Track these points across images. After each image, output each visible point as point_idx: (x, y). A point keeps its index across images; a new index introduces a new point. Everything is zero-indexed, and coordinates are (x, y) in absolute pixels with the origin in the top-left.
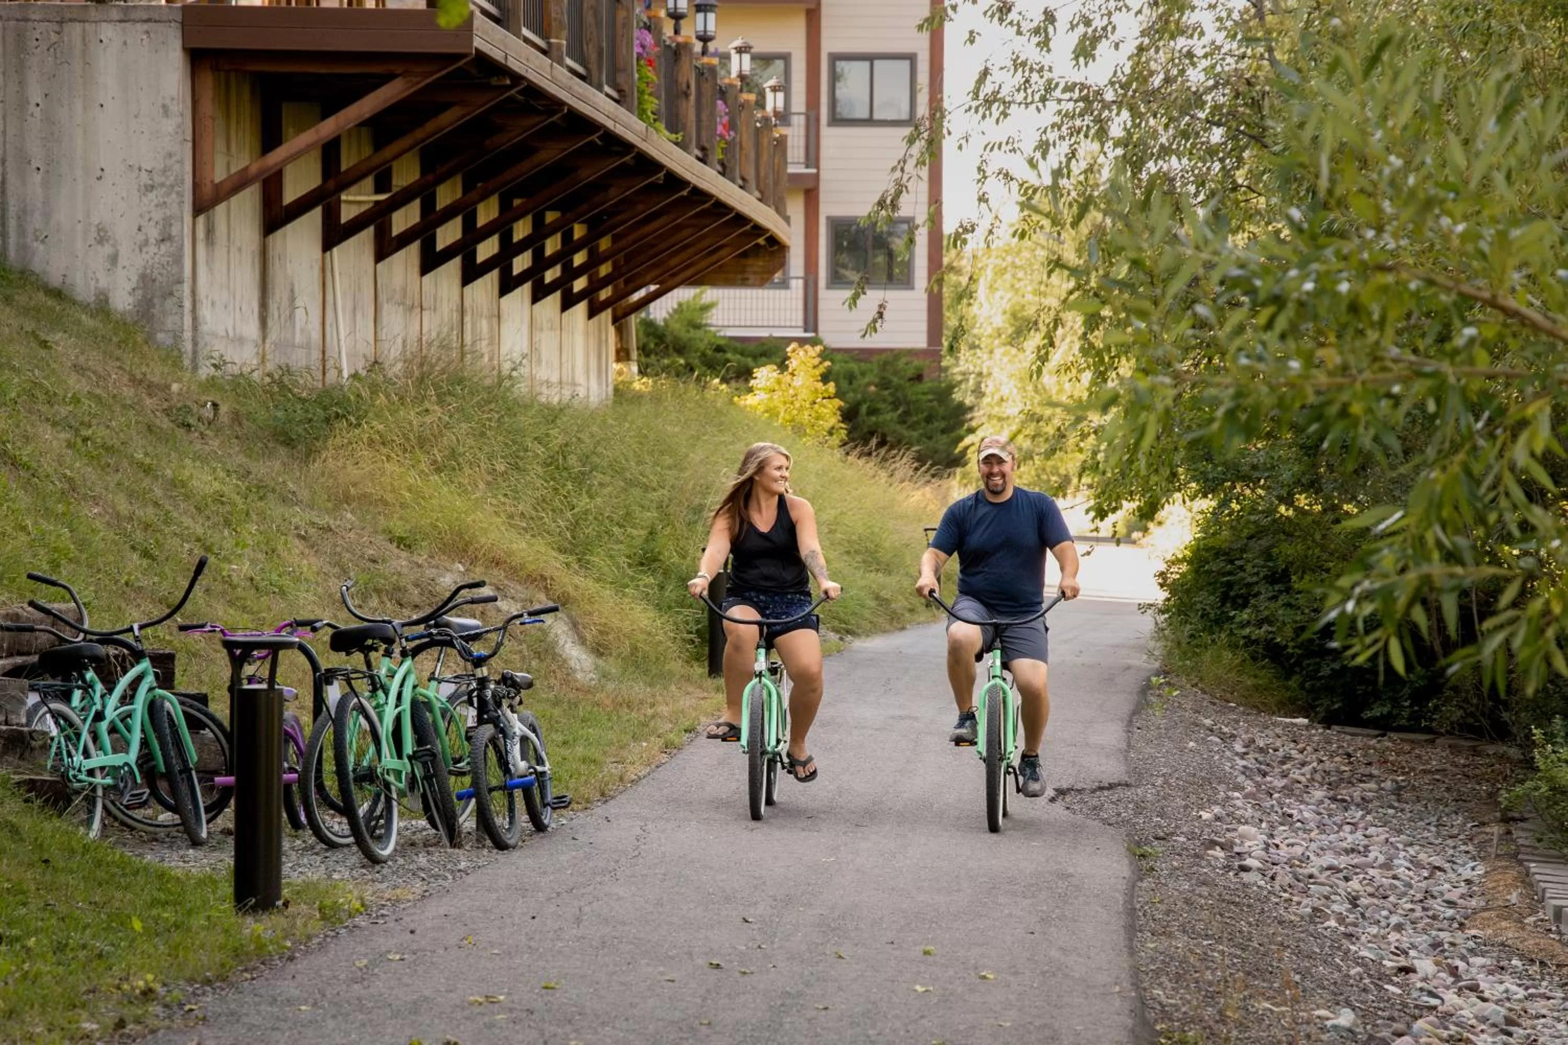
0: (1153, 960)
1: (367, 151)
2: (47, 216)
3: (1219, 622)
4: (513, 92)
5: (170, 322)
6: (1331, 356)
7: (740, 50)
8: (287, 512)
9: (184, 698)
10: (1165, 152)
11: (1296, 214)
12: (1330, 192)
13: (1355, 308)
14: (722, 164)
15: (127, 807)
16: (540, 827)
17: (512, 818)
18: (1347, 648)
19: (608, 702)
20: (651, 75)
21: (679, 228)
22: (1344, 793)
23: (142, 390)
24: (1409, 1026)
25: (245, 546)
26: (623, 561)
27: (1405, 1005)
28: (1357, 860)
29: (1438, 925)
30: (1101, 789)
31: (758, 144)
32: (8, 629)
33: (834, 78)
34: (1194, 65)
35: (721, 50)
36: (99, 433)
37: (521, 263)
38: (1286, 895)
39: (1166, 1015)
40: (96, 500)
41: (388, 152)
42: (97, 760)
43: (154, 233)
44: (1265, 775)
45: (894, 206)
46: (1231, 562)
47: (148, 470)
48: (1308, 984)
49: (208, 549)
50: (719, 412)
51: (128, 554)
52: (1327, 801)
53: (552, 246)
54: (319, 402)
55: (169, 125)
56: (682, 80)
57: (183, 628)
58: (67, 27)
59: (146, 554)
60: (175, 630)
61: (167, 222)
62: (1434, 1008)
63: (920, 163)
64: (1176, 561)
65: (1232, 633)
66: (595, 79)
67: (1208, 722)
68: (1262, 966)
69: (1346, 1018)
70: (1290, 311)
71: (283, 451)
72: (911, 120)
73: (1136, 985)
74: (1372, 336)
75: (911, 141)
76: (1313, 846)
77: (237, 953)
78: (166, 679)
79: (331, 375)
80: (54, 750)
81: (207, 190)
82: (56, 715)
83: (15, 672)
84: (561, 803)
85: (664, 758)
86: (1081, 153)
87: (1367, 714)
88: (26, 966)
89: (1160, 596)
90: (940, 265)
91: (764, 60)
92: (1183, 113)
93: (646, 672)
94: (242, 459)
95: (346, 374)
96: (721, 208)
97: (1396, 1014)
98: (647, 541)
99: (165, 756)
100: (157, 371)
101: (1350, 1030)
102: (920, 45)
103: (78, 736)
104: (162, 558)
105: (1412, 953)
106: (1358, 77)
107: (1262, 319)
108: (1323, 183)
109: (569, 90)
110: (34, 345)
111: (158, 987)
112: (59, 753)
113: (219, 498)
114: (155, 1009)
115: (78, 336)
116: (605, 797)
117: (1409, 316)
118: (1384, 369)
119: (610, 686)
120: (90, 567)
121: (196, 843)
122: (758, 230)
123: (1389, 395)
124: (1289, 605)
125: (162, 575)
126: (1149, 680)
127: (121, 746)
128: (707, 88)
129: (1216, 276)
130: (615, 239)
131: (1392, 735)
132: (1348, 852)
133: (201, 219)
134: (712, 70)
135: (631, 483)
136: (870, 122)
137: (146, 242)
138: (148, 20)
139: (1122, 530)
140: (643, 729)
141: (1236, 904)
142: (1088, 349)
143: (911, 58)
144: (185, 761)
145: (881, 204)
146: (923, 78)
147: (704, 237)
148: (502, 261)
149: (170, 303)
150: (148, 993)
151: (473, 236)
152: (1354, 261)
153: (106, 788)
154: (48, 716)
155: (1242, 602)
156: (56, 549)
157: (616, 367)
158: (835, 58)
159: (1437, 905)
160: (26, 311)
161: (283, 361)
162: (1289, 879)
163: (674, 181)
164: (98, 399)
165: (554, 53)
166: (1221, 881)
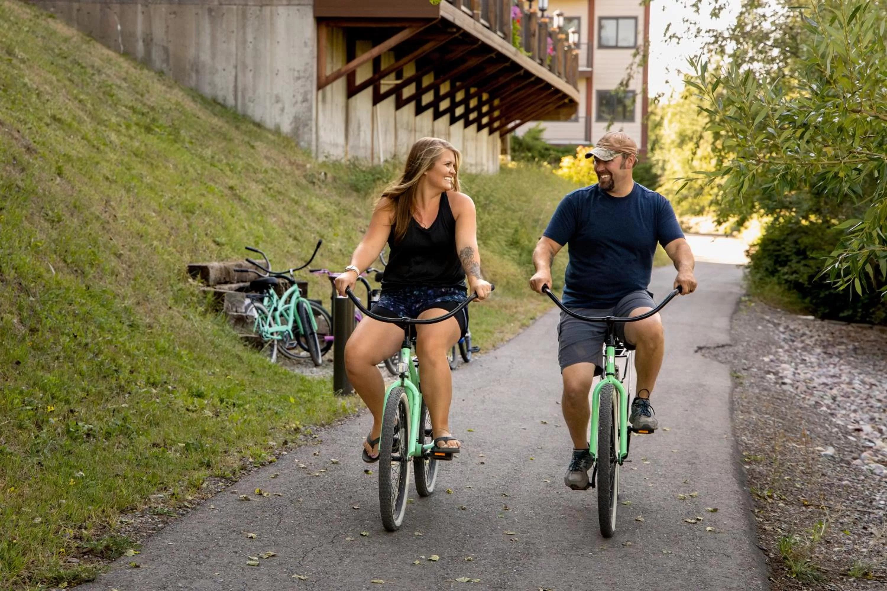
0: (742, 424)
1: (393, 61)
2: (254, 91)
3: (773, 273)
4: (457, 35)
5: (306, 137)
6: (830, 151)
7: (558, 15)
8: (356, 220)
9: (312, 302)
10: (752, 59)
11: (814, 87)
12: (831, 77)
13: (841, 129)
14: (549, 66)
15: (288, 349)
16: (466, 360)
17: (454, 356)
18: (835, 283)
19: (496, 306)
20: (518, 26)
21: (529, 95)
22: (830, 350)
23: (294, 167)
24: (859, 455)
25: (338, 235)
26: (503, 243)
27: (857, 446)
28: (836, 380)
29: (873, 410)
30: (718, 347)
31: (566, 58)
32: (237, 271)
33: (601, 27)
34: (766, 20)
35: (550, 15)
36: (276, 186)
37: (459, 111)
38: (803, 396)
39: (747, 448)
40: (274, 215)
41: (401, 62)
42: (276, 328)
43: (300, 98)
44: (793, 341)
45: (627, 85)
46: (779, 245)
47: (296, 202)
48: (813, 435)
49: (322, 237)
50: (547, 177)
51: (288, 238)
52: (822, 354)
53: (473, 103)
54: (370, 173)
55: (307, 51)
56: (532, 29)
57: (311, 271)
58: (264, 8)
59: (295, 239)
60: (308, 272)
61: (306, 93)
62: (871, 447)
63: (639, 65)
64: (754, 245)
65: (779, 278)
66: (493, 28)
67: (768, 318)
68: (792, 427)
69: (830, 451)
70: (811, 130)
71: (355, 194)
72: (635, 47)
73: (734, 435)
74: (849, 142)
75: (635, 55)
76: (816, 374)
77: (335, 413)
78: (304, 294)
79: (376, 161)
80: (256, 323)
81: (323, 79)
82: (257, 309)
83: (240, 290)
84: (475, 350)
85: (521, 331)
86: (712, 60)
87: (842, 315)
88: (245, 417)
89: (746, 261)
90: (647, 112)
91: (569, 20)
92: (760, 42)
93: (513, 293)
94: (336, 198)
95: (382, 160)
96: (548, 86)
97: (854, 450)
98: (514, 234)
99: (304, 328)
100: (300, 158)
101: (832, 457)
102: (640, 12)
103: (267, 317)
104: (302, 240)
105: (861, 422)
106: (845, 24)
107: (798, 135)
108: (828, 72)
109: (482, 33)
110: (248, 147)
111: (301, 427)
112: (258, 325)
113: (327, 215)
114: (300, 436)
115: (267, 143)
116: (495, 347)
117: (865, 133)
118: (854, 157)
119: (497, 299)
120: (271, 244)
121: (317, 365)
122: (565, 96)
123: (856, 169)
124: (805, 265)
125: (302, 248)
126: (740, 298)
127: (285, 322)
128: (543, 32)
129: (777, 115)
130: (501, 100)
131: (853, 325)
132: (832, 376)
133: (320, 92)
134: (546, 24)
135: (507, 209)
136: (616, 47)
137: (296, 102)
138: (299, 5)
139: (729, 231)
140: (512, 318)
141: (780, 399)
142: (714, 149)
143: (636, 18)
144: (312, 329)
145: (621, 84)
146: (641, 27)
147: (541, 99)
148: (451, 110)
149: (306, 129)
150: (297, 430)
151: (438, 99)
152: (841, 108)
153: (278, 341)
154: (254, 309)
155: (784, 264)
156: (257, 237)
157: (500, 157)
158: (601, 18)
159: (873, 402)
160: (245, 133)
161: (355, 154)
162: (804, 388)
163: (528, 74)
164: (275, 171)
165: (476, 17)
166: (773, 389)
